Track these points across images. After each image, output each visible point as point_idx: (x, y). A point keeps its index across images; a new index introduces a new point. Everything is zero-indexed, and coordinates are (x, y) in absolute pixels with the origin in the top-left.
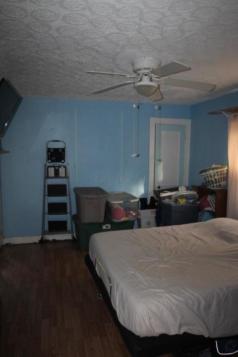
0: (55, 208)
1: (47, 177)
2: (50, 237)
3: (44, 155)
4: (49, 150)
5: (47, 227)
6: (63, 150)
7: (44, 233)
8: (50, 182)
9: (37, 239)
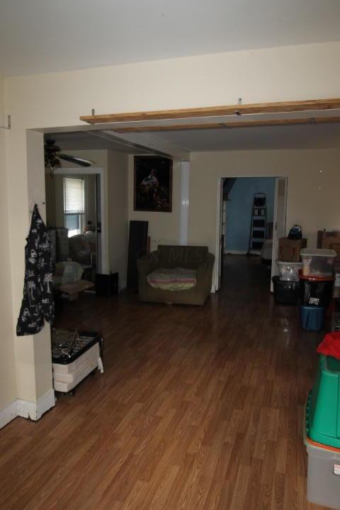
0: (256, 234)
1: (253, 215)
2: (253, 252)
3: (252, 200)
4: (255, 199)
5: (251, 246)
6: (264, 199)
7: (250, 249)
8: (255, 218)
9: (245, 253)
